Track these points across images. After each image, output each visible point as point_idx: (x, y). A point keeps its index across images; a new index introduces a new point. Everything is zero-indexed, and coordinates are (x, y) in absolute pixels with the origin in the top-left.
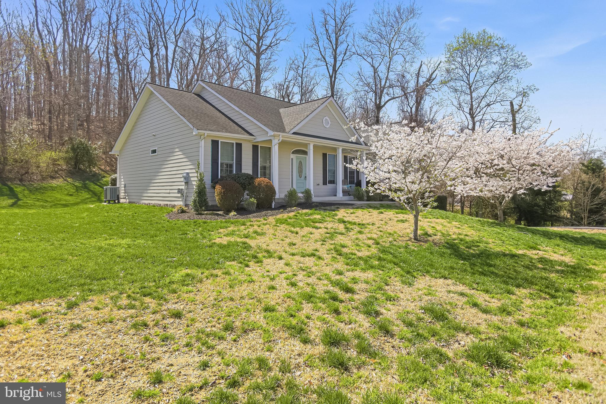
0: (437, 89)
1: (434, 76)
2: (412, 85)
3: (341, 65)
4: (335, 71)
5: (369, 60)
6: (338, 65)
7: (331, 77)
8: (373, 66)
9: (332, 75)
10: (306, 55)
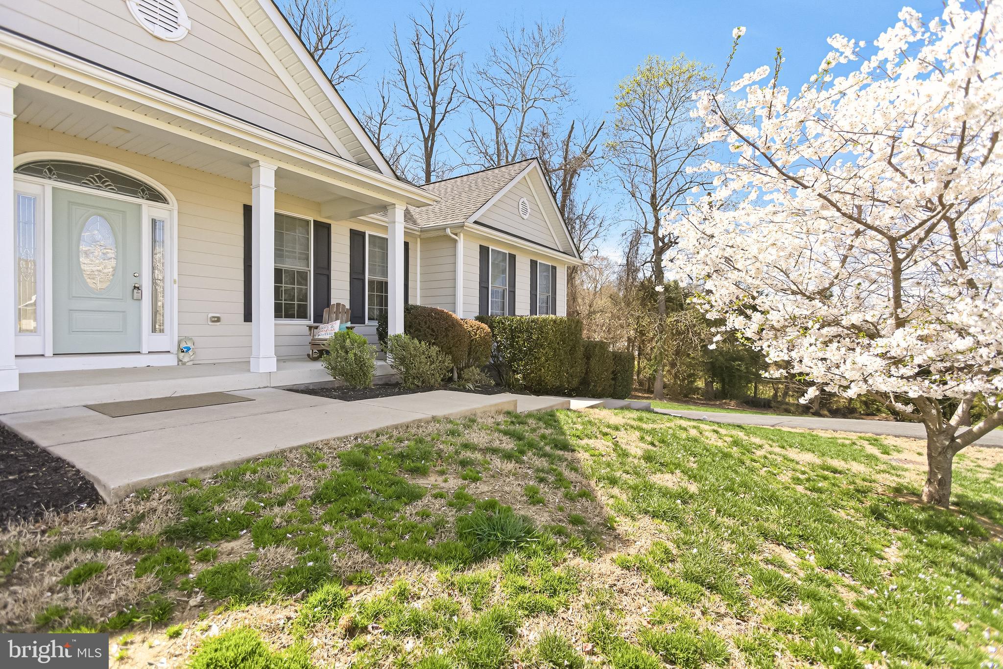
0: (596, 168)
1: (591, 149)
2: (556, 160)
3: (443, 119)
4: (433, 129)
5: (490, 110)
6: (438, 118)
7: (426, 140)
8: (494, 121)
9: (429, 136)
10: (386, 100)
